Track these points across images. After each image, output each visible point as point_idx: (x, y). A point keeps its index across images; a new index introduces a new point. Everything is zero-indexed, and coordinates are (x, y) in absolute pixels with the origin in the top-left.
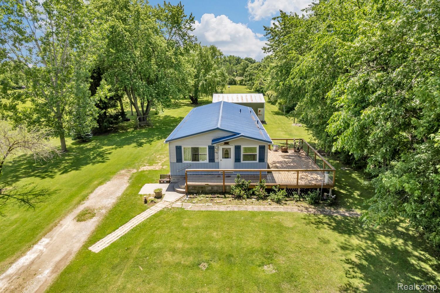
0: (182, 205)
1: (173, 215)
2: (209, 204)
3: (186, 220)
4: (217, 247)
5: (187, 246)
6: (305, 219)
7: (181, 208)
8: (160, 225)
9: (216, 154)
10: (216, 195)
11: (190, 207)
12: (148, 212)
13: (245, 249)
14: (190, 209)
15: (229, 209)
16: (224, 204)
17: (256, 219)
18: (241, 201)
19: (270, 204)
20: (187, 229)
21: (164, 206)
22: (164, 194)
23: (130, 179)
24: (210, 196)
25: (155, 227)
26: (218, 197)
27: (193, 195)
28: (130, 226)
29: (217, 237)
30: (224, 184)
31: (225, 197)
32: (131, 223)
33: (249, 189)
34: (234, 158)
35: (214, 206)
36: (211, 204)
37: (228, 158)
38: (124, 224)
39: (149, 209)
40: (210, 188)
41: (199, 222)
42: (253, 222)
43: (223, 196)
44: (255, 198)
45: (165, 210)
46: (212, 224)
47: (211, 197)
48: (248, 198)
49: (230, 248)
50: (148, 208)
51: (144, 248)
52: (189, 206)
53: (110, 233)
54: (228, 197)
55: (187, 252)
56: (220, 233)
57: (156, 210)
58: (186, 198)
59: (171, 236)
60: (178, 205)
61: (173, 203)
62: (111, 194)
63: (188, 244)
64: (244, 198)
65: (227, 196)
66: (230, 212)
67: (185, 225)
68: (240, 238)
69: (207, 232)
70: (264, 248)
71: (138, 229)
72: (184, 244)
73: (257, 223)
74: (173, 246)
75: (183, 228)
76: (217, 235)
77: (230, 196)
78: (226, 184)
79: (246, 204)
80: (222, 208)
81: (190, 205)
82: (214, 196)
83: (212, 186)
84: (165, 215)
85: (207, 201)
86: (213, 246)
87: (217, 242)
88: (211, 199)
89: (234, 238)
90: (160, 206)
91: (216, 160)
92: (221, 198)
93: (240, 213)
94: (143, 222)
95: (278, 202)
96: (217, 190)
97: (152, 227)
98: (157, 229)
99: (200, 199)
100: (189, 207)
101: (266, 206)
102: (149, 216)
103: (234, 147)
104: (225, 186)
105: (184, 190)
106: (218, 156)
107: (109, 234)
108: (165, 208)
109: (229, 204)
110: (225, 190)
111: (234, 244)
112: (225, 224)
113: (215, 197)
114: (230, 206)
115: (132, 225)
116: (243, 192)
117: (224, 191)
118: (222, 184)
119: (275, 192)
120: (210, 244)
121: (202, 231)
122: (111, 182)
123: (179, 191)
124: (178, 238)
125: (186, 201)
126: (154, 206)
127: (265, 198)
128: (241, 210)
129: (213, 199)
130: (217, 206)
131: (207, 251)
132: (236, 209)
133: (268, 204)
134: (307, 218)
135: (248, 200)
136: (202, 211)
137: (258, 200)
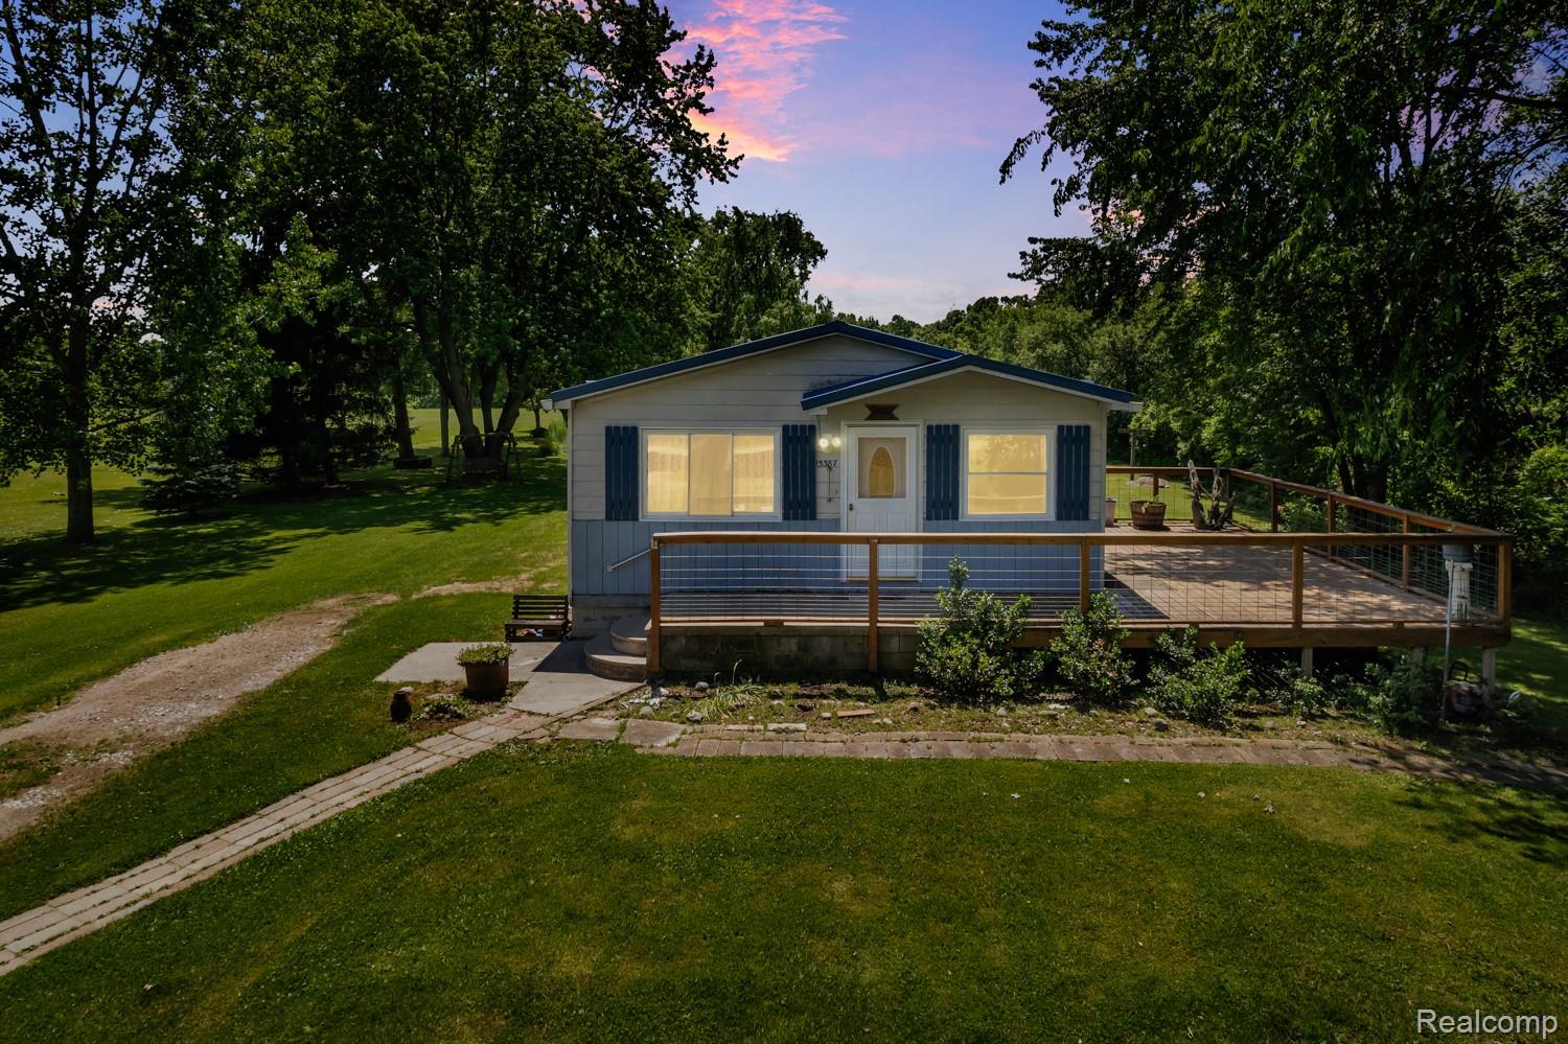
0: (623, 728)
1: (560, 781)
2: (792, 726)
3: (637, 804)
4: (867, 977)
5: (632, 970)
6: (1417, 805)
7: (613, 745)
8: (460, 832)
9: (822, 473)
10: (829, 687)
11: (672, 739)
12: (400, 764)
13: (1094, 995)
14: (670, 750)
15: (914, 752)
16: (883, 727)
17: (1104, 803)
18: (979, 712)
19: (1161, 728)
20: (638, 856)
21: (504, 735)
22: (522, 684)
23: (352, 623)
24: (793, 688)
25: (424, 845)
26: (840, 694)
27: (691, 684)
28: (255, 838)
29: (857, 908)
30: (873, 620)
31: (883, 697)
32: (265, 821)
33: (1023, 653)
34: (923, 493)
35: (822, 737)
36: (802, 726)
37: (891, 497)
38: (221, 824)
39: (408, 751)
40: (791, 646)
41: (725, 814)
42: (1094, 816)
43: (871, 691)
44: (1062, 702)
45: (512, 750)
46: (812, 829)
47: (797, 696)
48: (1019, 697)
49: (974, 987)
50: (409, 744)
51: (295, 984)
52: (660, 737)
53: (92, 880)
54: (902, 696)
55: (632, 1015)
56: (877, 884)
57: (454, 752)
58: (649, 700)
59: (517, 900)
60: (595, 729)
61: (565, 721)
62: (214, 682)
63: (641, 956)
64: (998, 699)
65: (892, 688)
66: (924, 764)
67: (630, 833)
68: (1029, 913)
69: (787, 879)
70: (1235, 985)
71: (299, 855)
72: (609, 954)
73: (1119, 821)
74: (519, 966)
75: (612, 851)
76: (858, 893)
77: (915, 689)
78: (886, 621)
79: (1017, 727)
80: (874, 747)
81: (668, 733)
82: (815, 692)
83: (805, 636)
84: (504, 780)
85: (776, 713)
86: (832, 969)
87: (861, 944)
88: (801, 702)
89: (986, 913)
90: (484, 732)
91: (824, 510)
92: (860, 698)
93: (995, 772)
94: (350, 814)
95: (1207, 715)
96: (833, 661)
97: (403, 844)
98: (428, 859)
99: (732, 704)
100: (668, 739)
101: (1142, 739)
102: (396, 786)
103: (922, 432)
104: (883, 635)
105: (643, 661)
106: (834, 483)
107: (79, 885)
108: (516, 741)
109: (909, 727)
110: (880, 655)
111: (999, 954)
112: (903, 829)
113: (825, 697)
114: (922, 734)
115: (264, 834)
116: (987, 663)
117: (873, 666)
118: (863, 623)
119: (1177, 666)
120: (811, 958)
121: (747, 870)
122: (246, 635)
123: (612, 665)
124: (570, 915)
125: (645, 710)
126: (447, 736)
127: (1119, 700)
128: (994, 753)
129: (809, 703)
130: (835, 734)
131: (792, 1010)
132: (959, 752)
133: (1149, 728)
134: (1426, 798)
135: (1022, 710)
136: (747, 760)
137: (1083, 709)
